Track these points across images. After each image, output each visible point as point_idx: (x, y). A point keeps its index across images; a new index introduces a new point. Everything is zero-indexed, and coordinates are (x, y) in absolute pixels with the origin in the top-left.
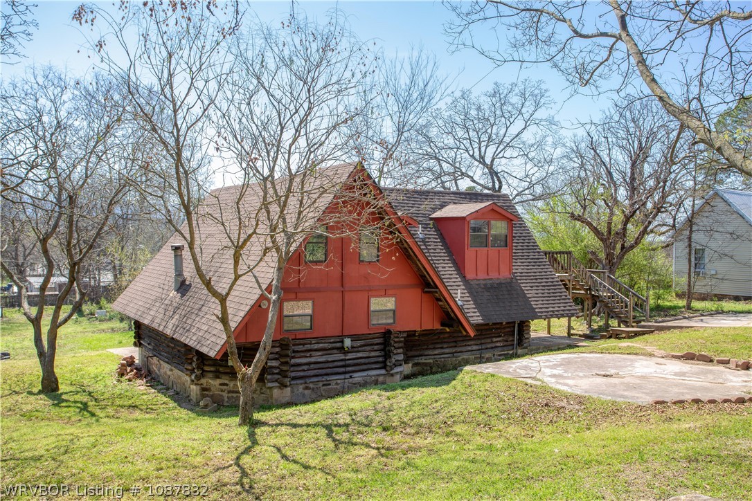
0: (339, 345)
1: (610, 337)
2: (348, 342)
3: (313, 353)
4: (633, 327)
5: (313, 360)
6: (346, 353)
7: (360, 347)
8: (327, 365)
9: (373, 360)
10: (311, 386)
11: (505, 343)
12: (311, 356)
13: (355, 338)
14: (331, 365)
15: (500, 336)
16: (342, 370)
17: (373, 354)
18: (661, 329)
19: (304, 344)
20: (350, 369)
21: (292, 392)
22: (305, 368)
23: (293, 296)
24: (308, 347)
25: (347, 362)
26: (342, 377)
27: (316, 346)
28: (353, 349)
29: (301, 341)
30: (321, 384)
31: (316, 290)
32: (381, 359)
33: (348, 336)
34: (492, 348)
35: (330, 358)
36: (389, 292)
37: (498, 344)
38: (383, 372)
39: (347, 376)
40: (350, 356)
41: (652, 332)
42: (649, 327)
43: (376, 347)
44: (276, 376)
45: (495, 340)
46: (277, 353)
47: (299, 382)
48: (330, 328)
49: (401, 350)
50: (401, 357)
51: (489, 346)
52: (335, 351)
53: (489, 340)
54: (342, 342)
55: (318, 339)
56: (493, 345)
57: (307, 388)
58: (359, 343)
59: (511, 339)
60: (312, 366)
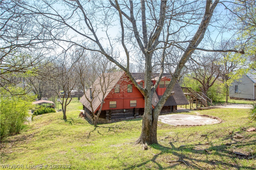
0: (123, 111)
1: (199, 110)
2: (125, 110)
3: (117, 113)
4: (207, 107)
5: (116, 114)
6: (124, 113)
7: (128, 111)
8: (120, 115)
9: (131, 114)
10: (116, 120)
11: (168, 111)
12: (116, 113)
13: (126, 109)
14: (121, 115)
15: (167, 109)
16: (124, 116)
17: (131, 113)
18: (213, 108)
19: (114, 111)
20: (125, 116)
21: (112, 121)
22: (115, 116)
23: (112, 100)
24: (115, 111)
25: (125, 115)
26: (124, 118)
27: (117, 111)
28: (126, 112)
29: (114, 110)
30: (118, 119)
31: (117, 99)
32: (133, 114)
33: (125, 109)
34: (164, 112)
35: (121, 114)
36: (135, 99)
37: (166, 111)
38: (133, 117)
39: (125, 118)
40: (125, 113)
41: (211, 109)
42: (210, 107)
43: (132, 112)
44: (108, 117)
45: (165, 110)
46: (108, 112)
47: (113, 119)
48: (121, 107)
49: (138, 112)
50: (138, 114)
51: (163, 112)
52: (122, 112)
53: (164, 110)
54: (123, 110)
55: (118, 110)
56: (165, 111)
57: (115, 120)
58: (127, 111)
59: (170, 110)
60: (116, 115)
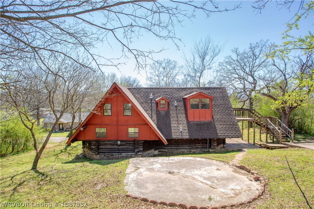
0: (116, 143)
1: (265, 148)
2: (119, 143)
3: (107, 145)
4: (282, 144)
5: (107, 147)
6: (119, 146)
7: (124, 144)
8: (112, 149)
9: (130, 149)
10: (107, 155)
11: (203, 147)
12: (106, 146)
13: (121, 141)
14: (113, 149)
15: (200, 144)
16: (118, 151)
17: (130, 147)
18: (292, 146)
19: (104, 142)
20: (121, 151)
21: (100, 156)
22: (104, 149)
23: (99, 126)
24: (105, 143)
25: (119, 149)
26: (118, 153)
27: (108, 143)
28: (121, 145)
29: (103, 141)
30: (110, 155)
31: (107, 125)
32: (133, 149)
33: (120, 140)
34: (196, 148)
35: (113, 147)
36: (136, 126)
37: (199, 147)
38: (134, 153)
39: (120, 153)
40: (120, 147)
41: (288, 147)
42: (287, 145)
43: (131, 145)
44: (94, 151)
45: (197, 145)
46: (95, 144)
47: (102, 153)
48: (113, 137)
49: (142, 147)
50: (142, 149)
51: (194, 147)
52: (115, 145)
53: (194, 145)
54: (117, 142)
55: (109, 141)
56: (197, 147)
57: (105, 156)
58: (124, 143)
59: (206, 145)
60: (107, 149)
